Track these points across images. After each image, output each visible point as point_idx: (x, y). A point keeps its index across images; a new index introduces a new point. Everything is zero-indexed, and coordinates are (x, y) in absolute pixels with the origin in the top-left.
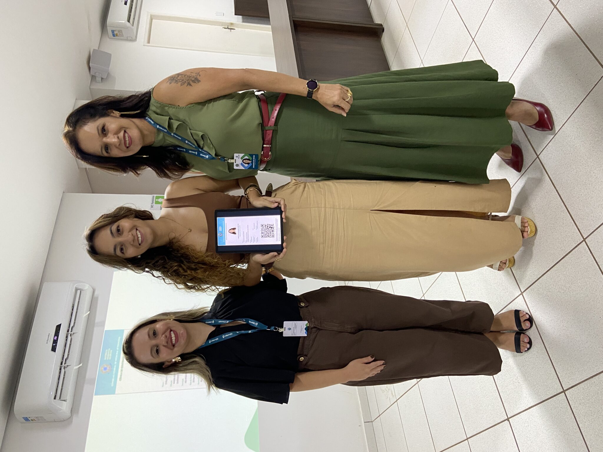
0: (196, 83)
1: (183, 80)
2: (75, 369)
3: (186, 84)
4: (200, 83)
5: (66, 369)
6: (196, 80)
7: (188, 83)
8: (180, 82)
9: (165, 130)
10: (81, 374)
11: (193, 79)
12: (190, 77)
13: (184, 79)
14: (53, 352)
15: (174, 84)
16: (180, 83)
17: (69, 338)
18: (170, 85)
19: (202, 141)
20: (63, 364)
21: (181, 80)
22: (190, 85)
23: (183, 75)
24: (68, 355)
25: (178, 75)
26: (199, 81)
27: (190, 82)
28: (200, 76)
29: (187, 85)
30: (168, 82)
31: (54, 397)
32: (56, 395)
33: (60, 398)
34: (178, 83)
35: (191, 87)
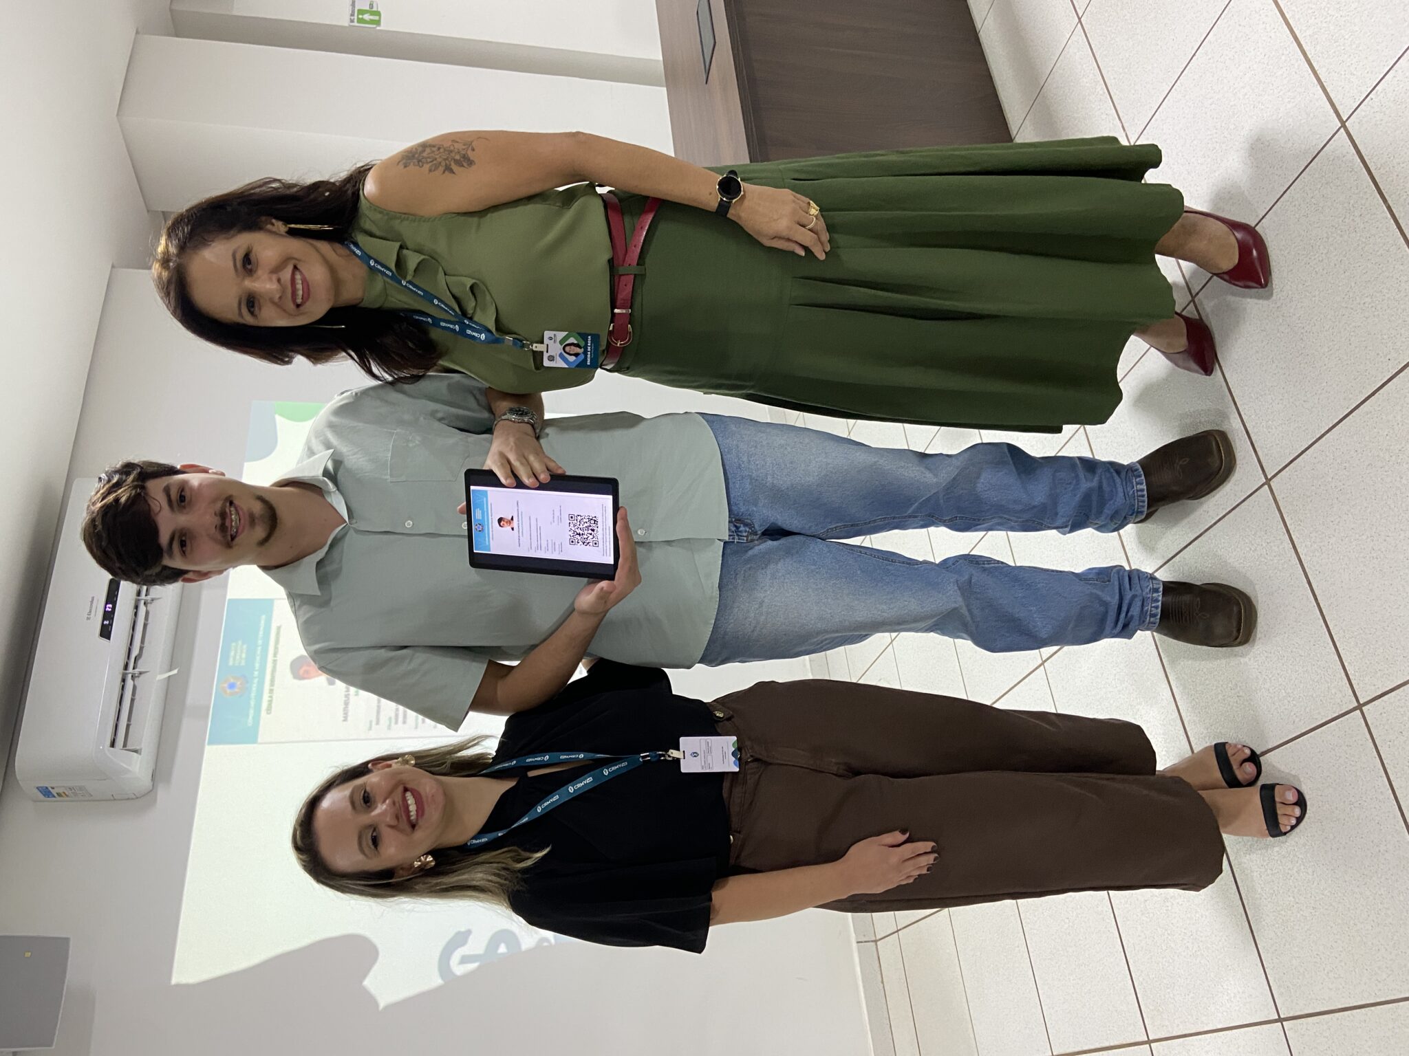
0: (463, 166)
1: (436, 159)
2: (158, 681)
3: (441, 169)
4: (474, 167)
5: (136, 679)
6: (466, 161)
7: (446, 165)
8: (427, 163)
9: (387, 272)
10: (173, 693)
11: (458, 157)
12: (451, 151)
13: (437, 157)
14: (104, 641)
15: (411, 167)
16: (427, 167)
17: (142, 609)
18: (405, 169)
19: (473, 299)
20: (130, 665)
21: (431, 160)
22: (452, 171)
23: (434, 146)
24: (141, 649)
25: (424, 146)
26: (471, 163)
27: (450, 165)
28: (473, 150)
29: (444, 172)
30: (401, 163)
31: (110, 741)
32: (114, 740)
33: (125, 745)
34: (423, 166)
35: (453, 175)
